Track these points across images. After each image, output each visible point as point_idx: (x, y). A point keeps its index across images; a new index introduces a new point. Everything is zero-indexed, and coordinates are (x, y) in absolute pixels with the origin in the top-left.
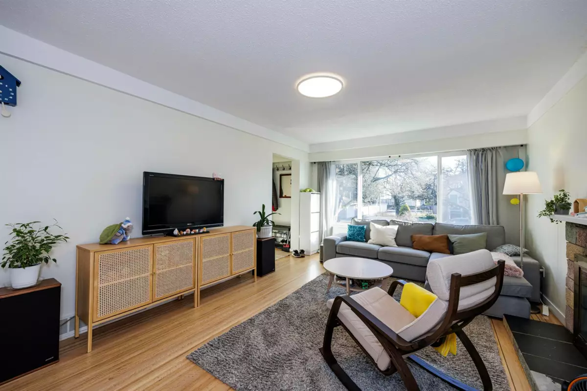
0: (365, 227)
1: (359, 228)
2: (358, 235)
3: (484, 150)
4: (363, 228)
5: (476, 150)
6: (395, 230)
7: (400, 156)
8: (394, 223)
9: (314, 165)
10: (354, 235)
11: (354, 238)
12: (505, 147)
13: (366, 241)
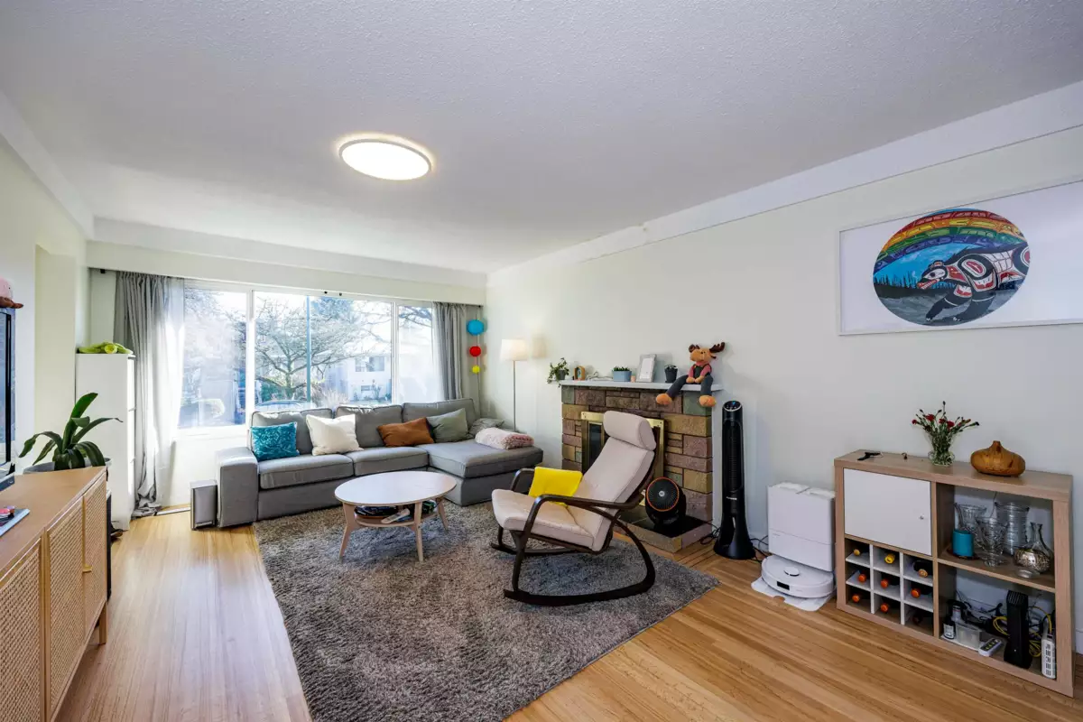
0: (296, 426)
1: (283, 429)
2: (285, 444)
3: (449, 305)
4: (291, 429)
5: (441, 304)
6: (350, 423)
7: (340, 295)
8: (345, 410)
9: (99, 278)
10: (275, 446)
11: (276, 451)
12: (467, 305)
13: (310, 453)
